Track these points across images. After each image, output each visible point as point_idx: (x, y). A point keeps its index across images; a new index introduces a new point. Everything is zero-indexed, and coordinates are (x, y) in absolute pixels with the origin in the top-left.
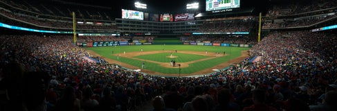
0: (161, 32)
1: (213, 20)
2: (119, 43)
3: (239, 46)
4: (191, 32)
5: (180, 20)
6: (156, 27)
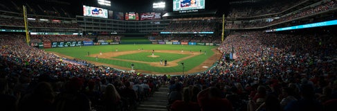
0: (127, 31)
1: (180, 19)
2: (82, 43)
3: (205, 45)
4: (158, 31)
5: (146, 19)
6: (122, 26)
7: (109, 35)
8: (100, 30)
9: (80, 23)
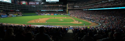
1: (48, 5)
4: (40, 10)
5: (32, 5)
6: (19, 7)
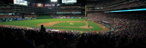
1: (65, 7)
3: (78, 18)
5: (47, 7)
6: (35, 10)
7: (31, 15)
8: (24, 12)
9: (12, 8)
